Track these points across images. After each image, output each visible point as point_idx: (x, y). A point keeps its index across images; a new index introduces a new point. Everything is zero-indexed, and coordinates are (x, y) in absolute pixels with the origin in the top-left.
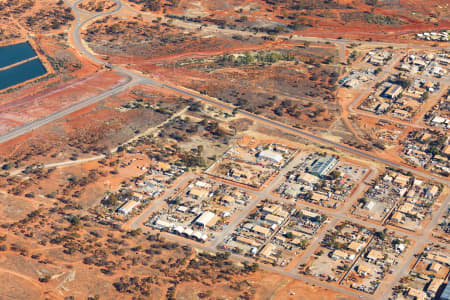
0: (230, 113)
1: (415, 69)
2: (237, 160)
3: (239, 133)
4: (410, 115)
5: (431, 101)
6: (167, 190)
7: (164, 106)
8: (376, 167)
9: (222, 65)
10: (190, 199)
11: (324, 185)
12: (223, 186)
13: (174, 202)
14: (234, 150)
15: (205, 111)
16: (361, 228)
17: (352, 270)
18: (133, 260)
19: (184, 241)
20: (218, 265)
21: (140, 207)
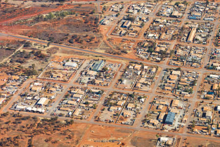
0: (46, 45)
1: (136, 12)
2: (54, 69)
3: (53, 55)
4: (137, 34)
5: (146, 27)
6: (19, 90)
7: (10, 46)
8: (124, 63)
9: (38, 21)
10: (32, 92)
11: (100, 75)
12: (49, 83)
13: (24, 95)
14: (51, 64)
15: (33, 46)
16: (122, 94)
17: (121, 115)
18: (7, 128)
19: (33, 115)
20: (52, 124)
21: (6, 101)
